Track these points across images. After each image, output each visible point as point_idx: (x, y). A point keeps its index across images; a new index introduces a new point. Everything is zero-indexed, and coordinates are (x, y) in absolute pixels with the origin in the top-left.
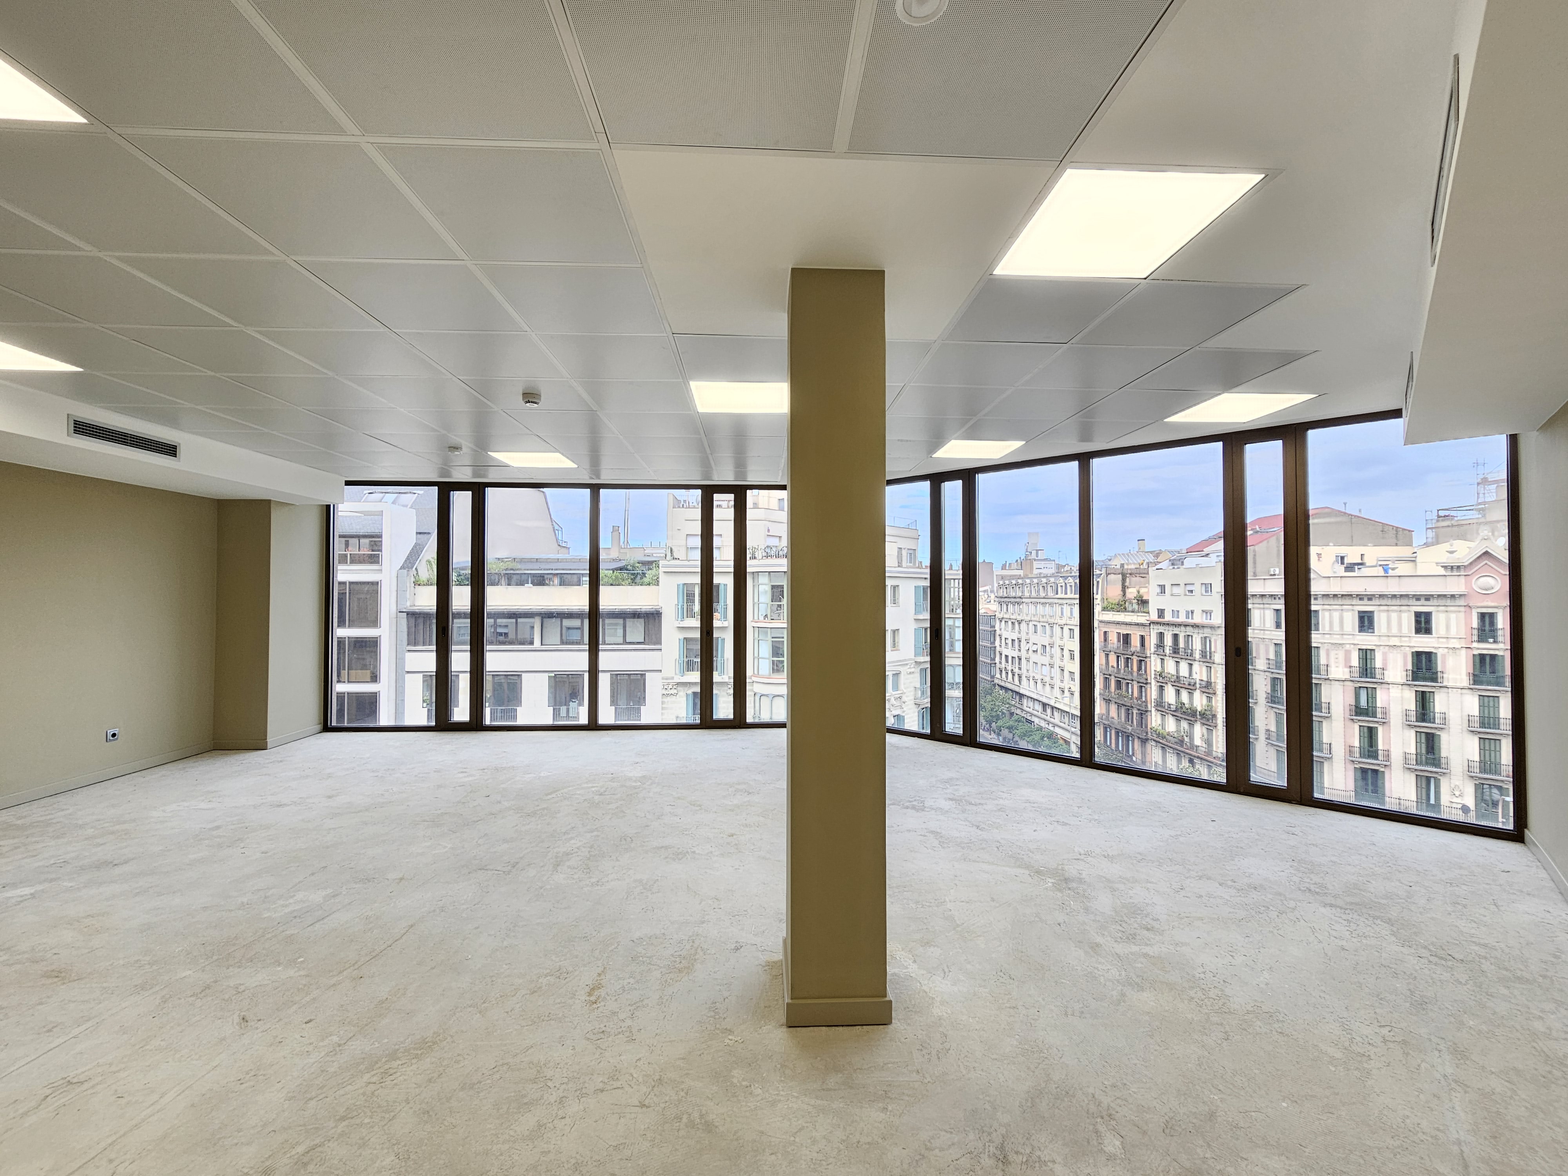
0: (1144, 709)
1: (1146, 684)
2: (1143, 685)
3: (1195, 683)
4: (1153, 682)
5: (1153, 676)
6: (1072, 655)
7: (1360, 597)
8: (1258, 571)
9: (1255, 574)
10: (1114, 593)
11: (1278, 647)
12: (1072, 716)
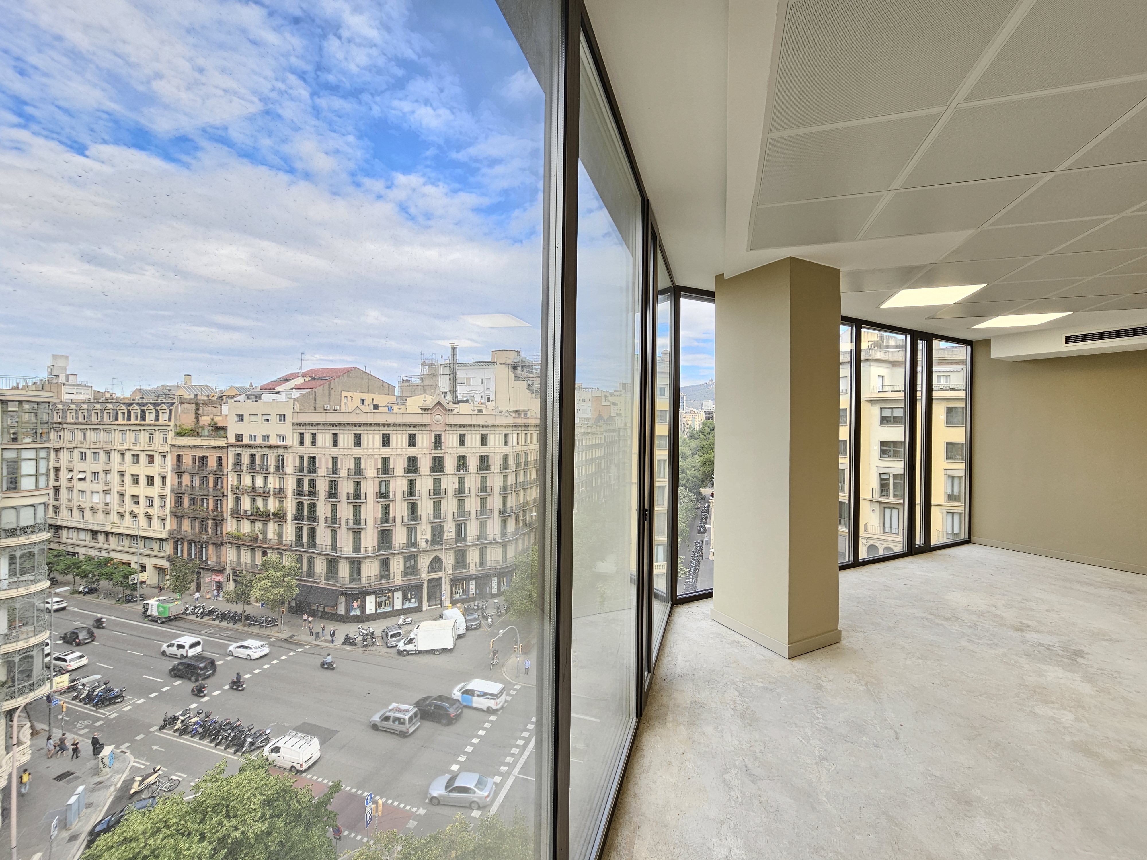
0: (220, 518)
1: (223, 496)
2: (219, 498)
3: (269, 491)
4: (230, 495)
5: (229, 489)
6: (136, 480)
7: (384, 425)
8: (317, 406)
9: (315, 409)
10: (188, 421)
11: (335, 459)
12: (133, 537)
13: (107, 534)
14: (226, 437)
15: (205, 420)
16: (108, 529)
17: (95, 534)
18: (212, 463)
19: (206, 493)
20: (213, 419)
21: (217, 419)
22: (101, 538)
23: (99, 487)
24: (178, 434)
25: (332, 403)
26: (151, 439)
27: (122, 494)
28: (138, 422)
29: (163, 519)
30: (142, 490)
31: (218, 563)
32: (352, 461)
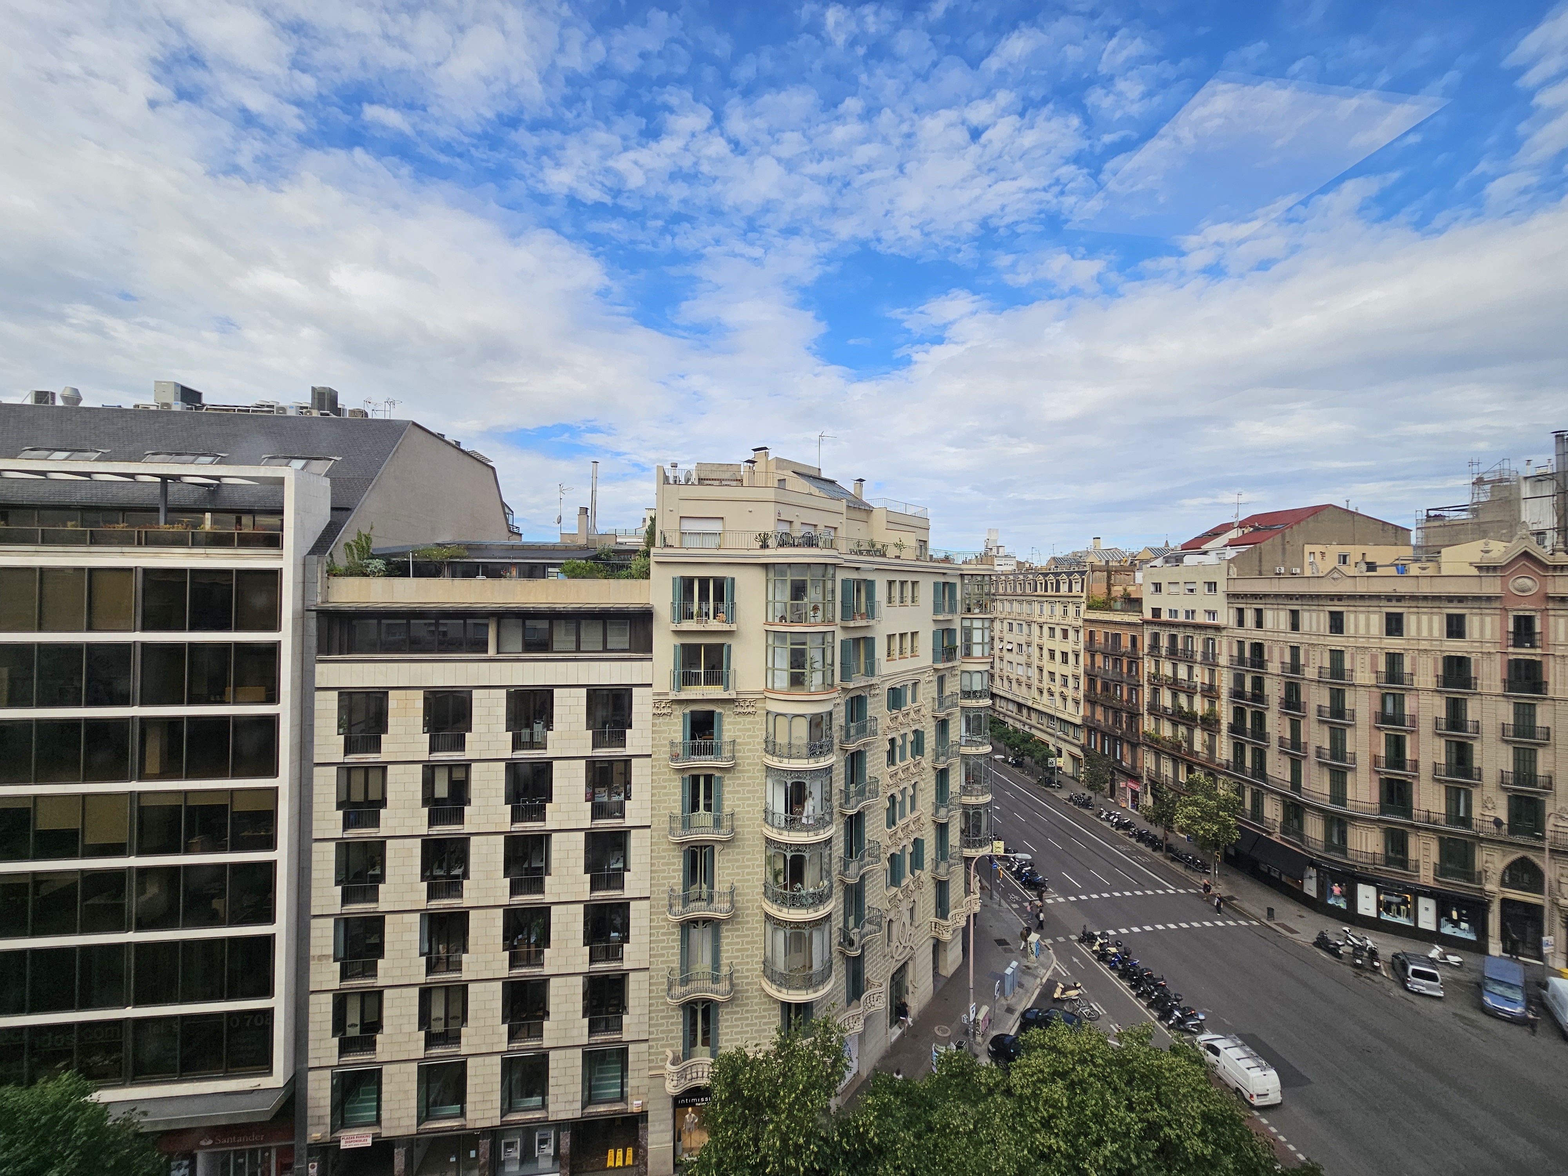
0: (1134, 712)
1: (1138, 686)
2: (1135, 687)
3: (1196, 687)
4: (1146, 683)
5: (1146, 678)
6: (1052, 653)
7: (1389, 598)
8: (1264, 569)
9: (1260, 574)
10: (1100, 591)
11: (1295, 650)
12: (1051, 717)
13: (1029, 709)
14: (1141, 612)
15: (1117, 590)
16: (1030, 704)
17: (1020, 706)
18: (1126, 642)
19: (1119, 679)
20: (1125, 590)
21: (1130, 589)
22: (1025, 711)
23: (1022, 659)
24: (1089, 607)
25: (1288, 564)
26: (1065, 612)
27: (1041, 670)
28: (1054, 593)
29: (1077, 703)
30: (1057, 667)
31: (1134, 767)
32: (1327, 655)
